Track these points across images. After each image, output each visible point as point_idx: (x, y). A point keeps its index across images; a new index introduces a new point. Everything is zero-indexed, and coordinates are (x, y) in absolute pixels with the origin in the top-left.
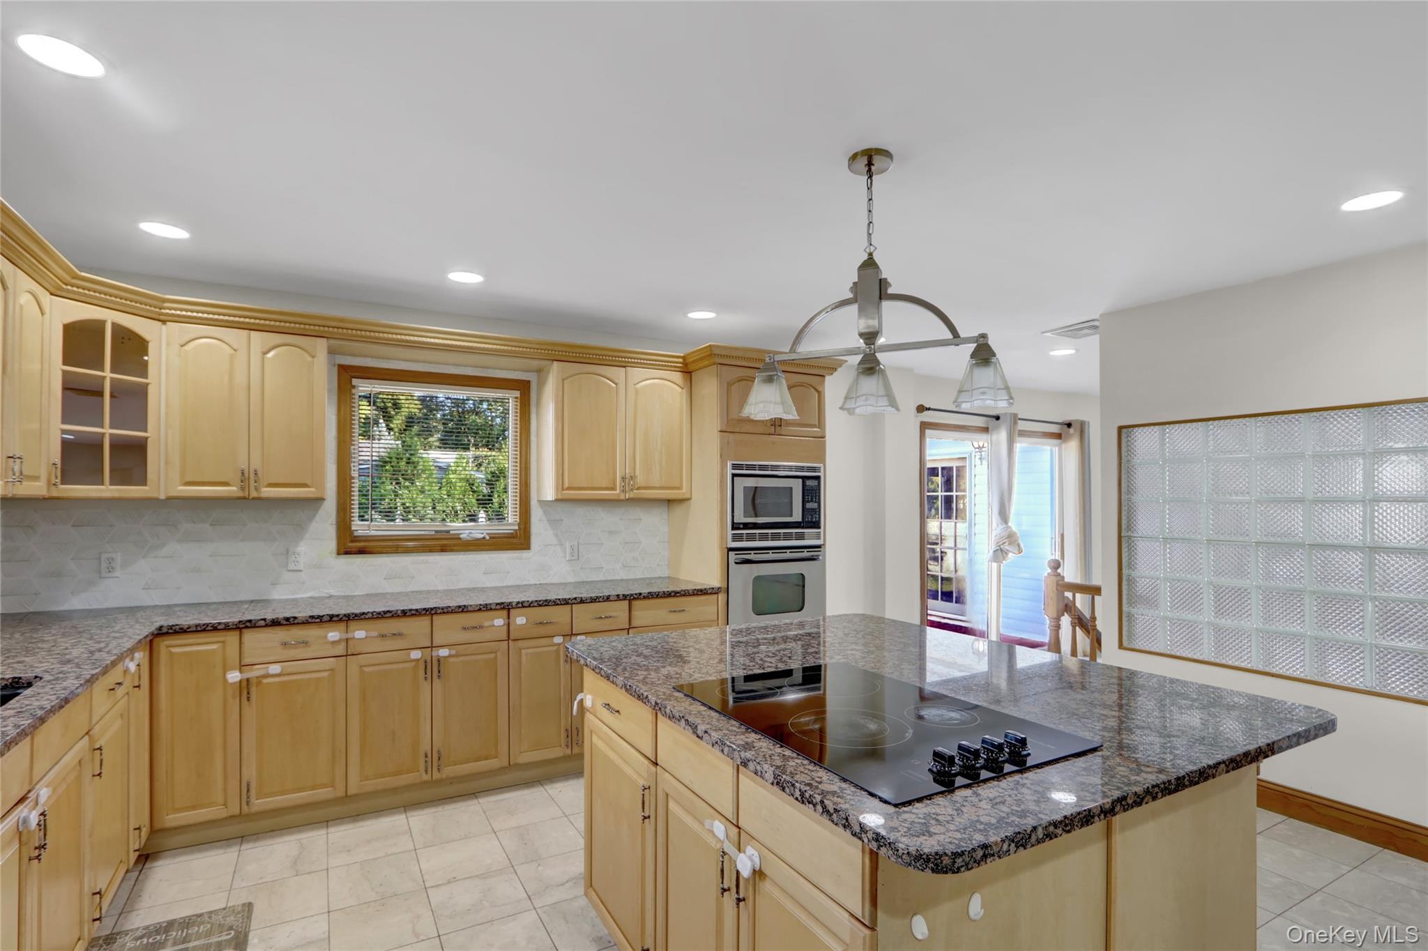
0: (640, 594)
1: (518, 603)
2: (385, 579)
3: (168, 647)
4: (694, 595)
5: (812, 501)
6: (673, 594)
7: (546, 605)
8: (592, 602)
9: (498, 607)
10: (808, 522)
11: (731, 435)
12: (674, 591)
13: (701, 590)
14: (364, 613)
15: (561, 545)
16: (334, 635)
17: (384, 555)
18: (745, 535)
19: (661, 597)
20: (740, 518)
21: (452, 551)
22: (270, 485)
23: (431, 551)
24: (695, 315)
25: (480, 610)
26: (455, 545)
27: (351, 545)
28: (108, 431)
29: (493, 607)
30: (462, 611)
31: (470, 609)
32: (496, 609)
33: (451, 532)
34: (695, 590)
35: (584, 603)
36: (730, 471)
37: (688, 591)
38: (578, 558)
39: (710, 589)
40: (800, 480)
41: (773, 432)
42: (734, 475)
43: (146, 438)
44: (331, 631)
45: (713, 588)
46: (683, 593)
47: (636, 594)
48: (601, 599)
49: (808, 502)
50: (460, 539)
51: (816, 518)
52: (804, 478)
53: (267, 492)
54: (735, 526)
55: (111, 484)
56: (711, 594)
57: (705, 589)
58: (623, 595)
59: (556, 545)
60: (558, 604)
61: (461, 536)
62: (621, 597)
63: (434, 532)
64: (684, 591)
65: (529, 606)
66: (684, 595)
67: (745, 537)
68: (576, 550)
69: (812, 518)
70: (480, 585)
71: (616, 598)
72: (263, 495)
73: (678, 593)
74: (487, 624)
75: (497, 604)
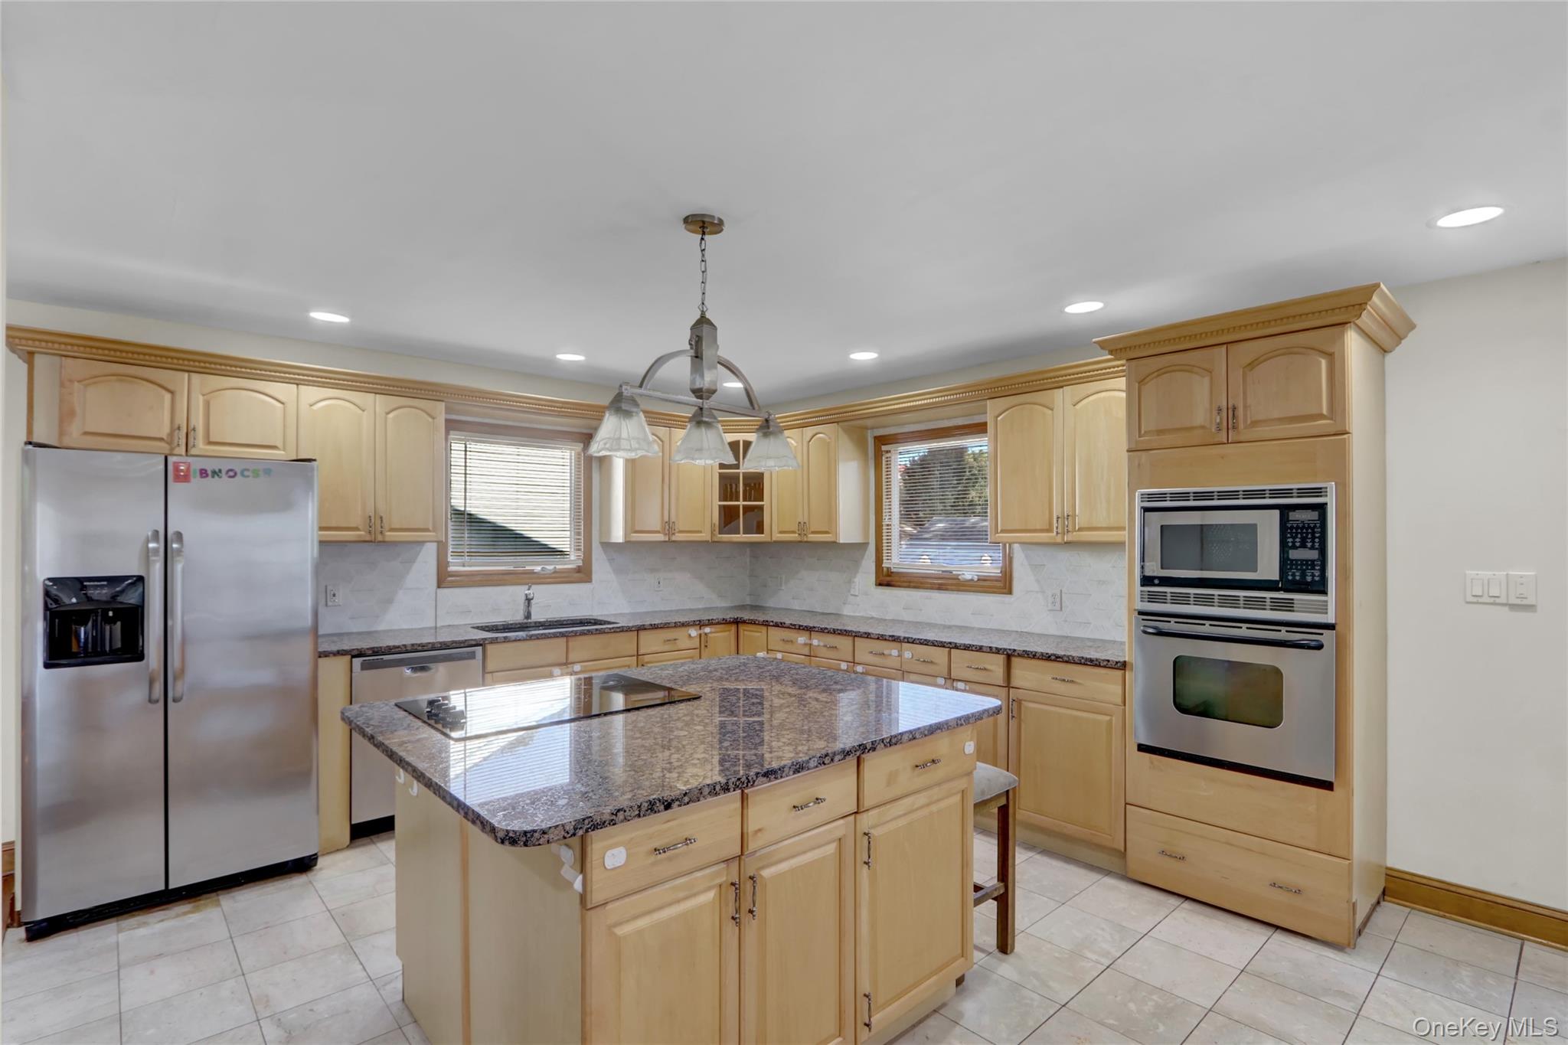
0: (1015, 650)
1: (905, 638)
2: (904, 609)
3: (744, 630)
4: (1081, 664)
5: (1303, 545)
6: (1053, 657)
7: (926, 644)
8: (965, 649)
9: (890, 639)
10: (1294, 582)
11: (1144, 454)
12: (1054, 655)
13: (1091, 660)
14: (814, 627)
15: (1043, 592)
16: (802, 639)
17: (902, 589)
18: (1169, 595)
19: (1038, 658)
20: (1154, 569)
21: (947, 589)
22: (813, 533)
23: (932, 588)
24: (1072, 309)
25: (878, 638)
26: (952, 585)
27: (887, 579)
28: (741, 503)
29: (887, 638)
30: (867, 637)
31: (872, 636)
32: (889, 640)
33: (954, 573)
34: (1083, 658)
35: (958, 648)
36: (1138, 505)
37: (1073, 657)
38: (1061, 608)
39: (1103, 660)
40: (1277, 512)
41: (1226, 442)
42: (1146, 510)
43: (763, 505)
44: (801, 637)
45: (1108, 661)
46: (1065, 659)
47: (1010, 650)
48: (974, 648)
49: (1294, 547)
50: (959, 579)
51: (1313, 575)
52: (1285, 510)
53: (812, 537)
54: (1147, 581)
55: (744, 534)
56: (1105, 667)
57: (1097, 660)
58: (996, 648)
59: (1037, 592)
60: (935, 646)
61: (960, 577)
62: (994, 650)
63: (940, 572)
64: (1068, 657)
65: (913, 643)
66: (1067, 662)
67: (1169, 598)
68: (1058, 600)
69: (1303, 575)
70: (901, 619)
71: (988, 650)
72: (809, 540)
73: (1060, 657)
74: (886, 652)
75: (890, 636)
